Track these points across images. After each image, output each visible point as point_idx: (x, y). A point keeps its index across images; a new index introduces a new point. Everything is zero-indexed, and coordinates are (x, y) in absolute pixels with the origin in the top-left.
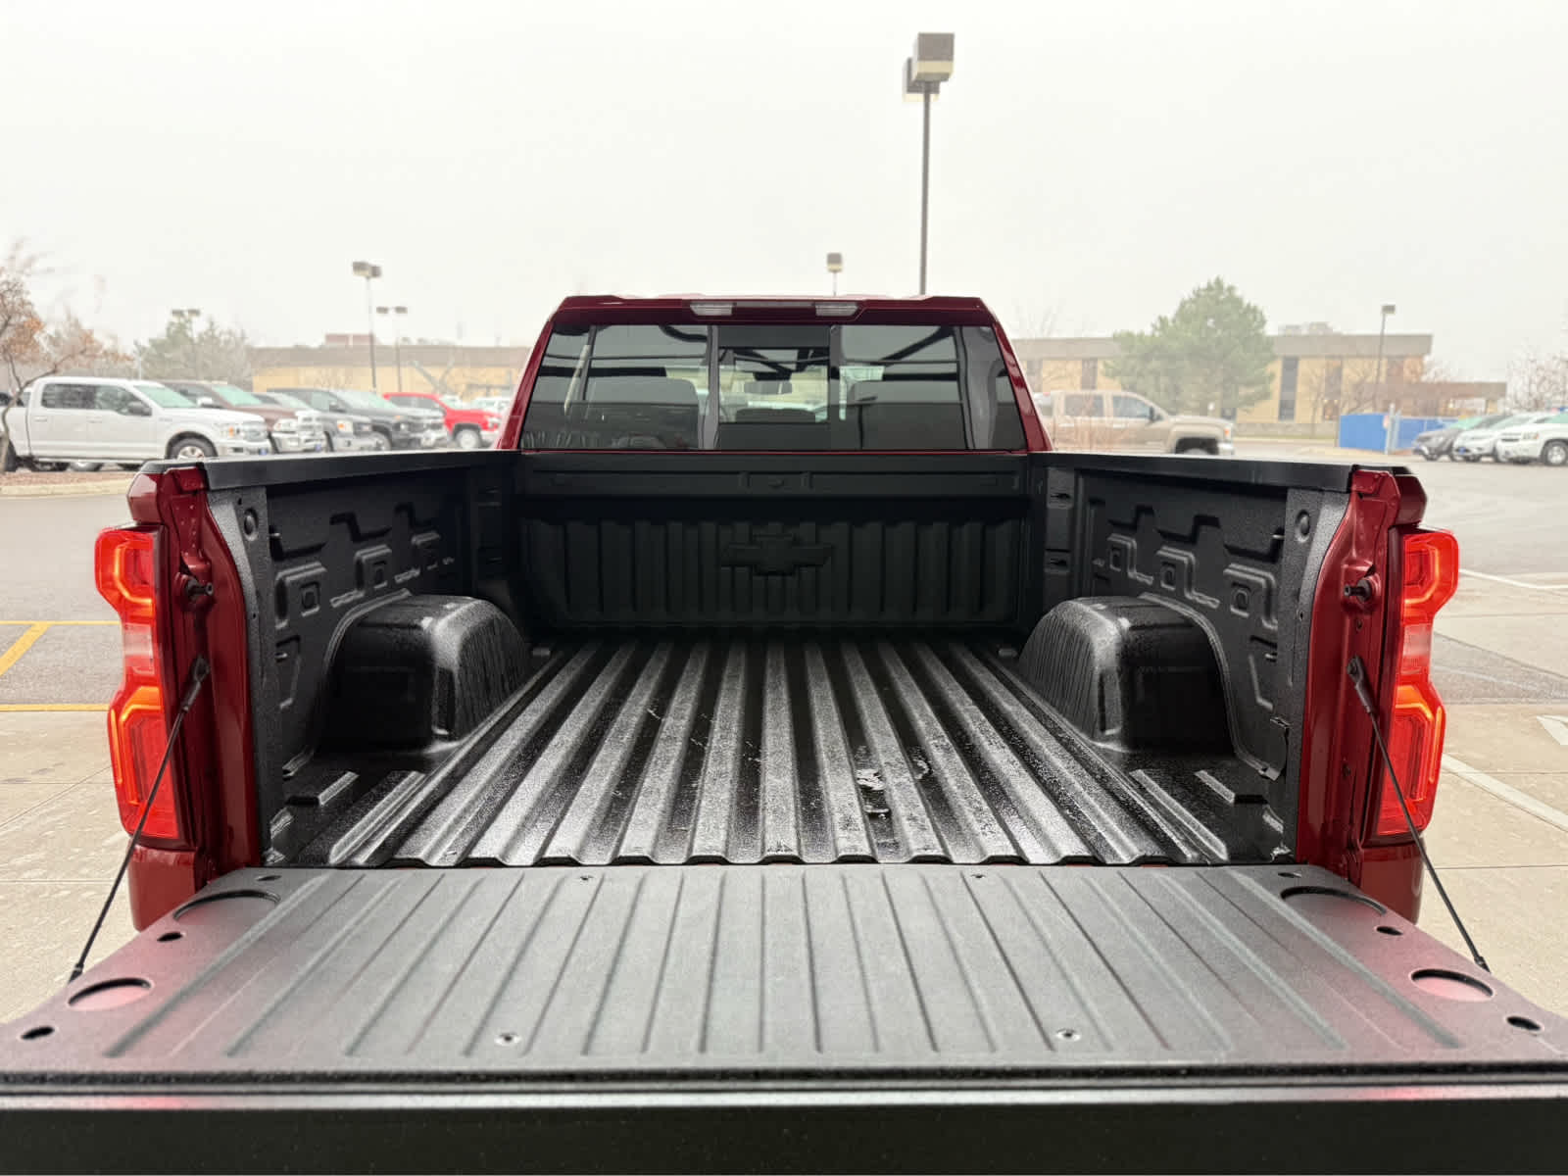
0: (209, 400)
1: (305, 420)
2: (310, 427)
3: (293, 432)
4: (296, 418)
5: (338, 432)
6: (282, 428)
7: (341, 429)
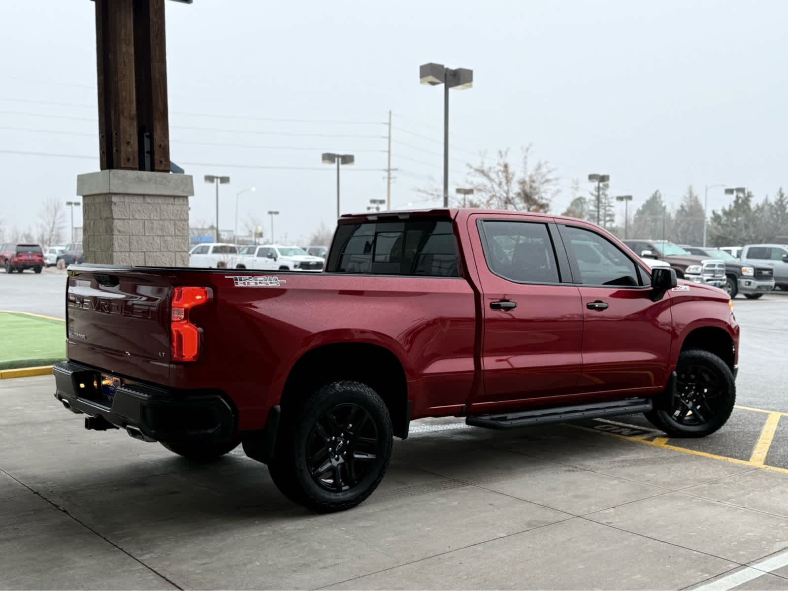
0: (649, 253)
1: (708, 266)
2: (713, 271)
3: (699, 274)
4: (702, 265)
5: (742, 275)
6: (691, 271)
7: (744, 273)
